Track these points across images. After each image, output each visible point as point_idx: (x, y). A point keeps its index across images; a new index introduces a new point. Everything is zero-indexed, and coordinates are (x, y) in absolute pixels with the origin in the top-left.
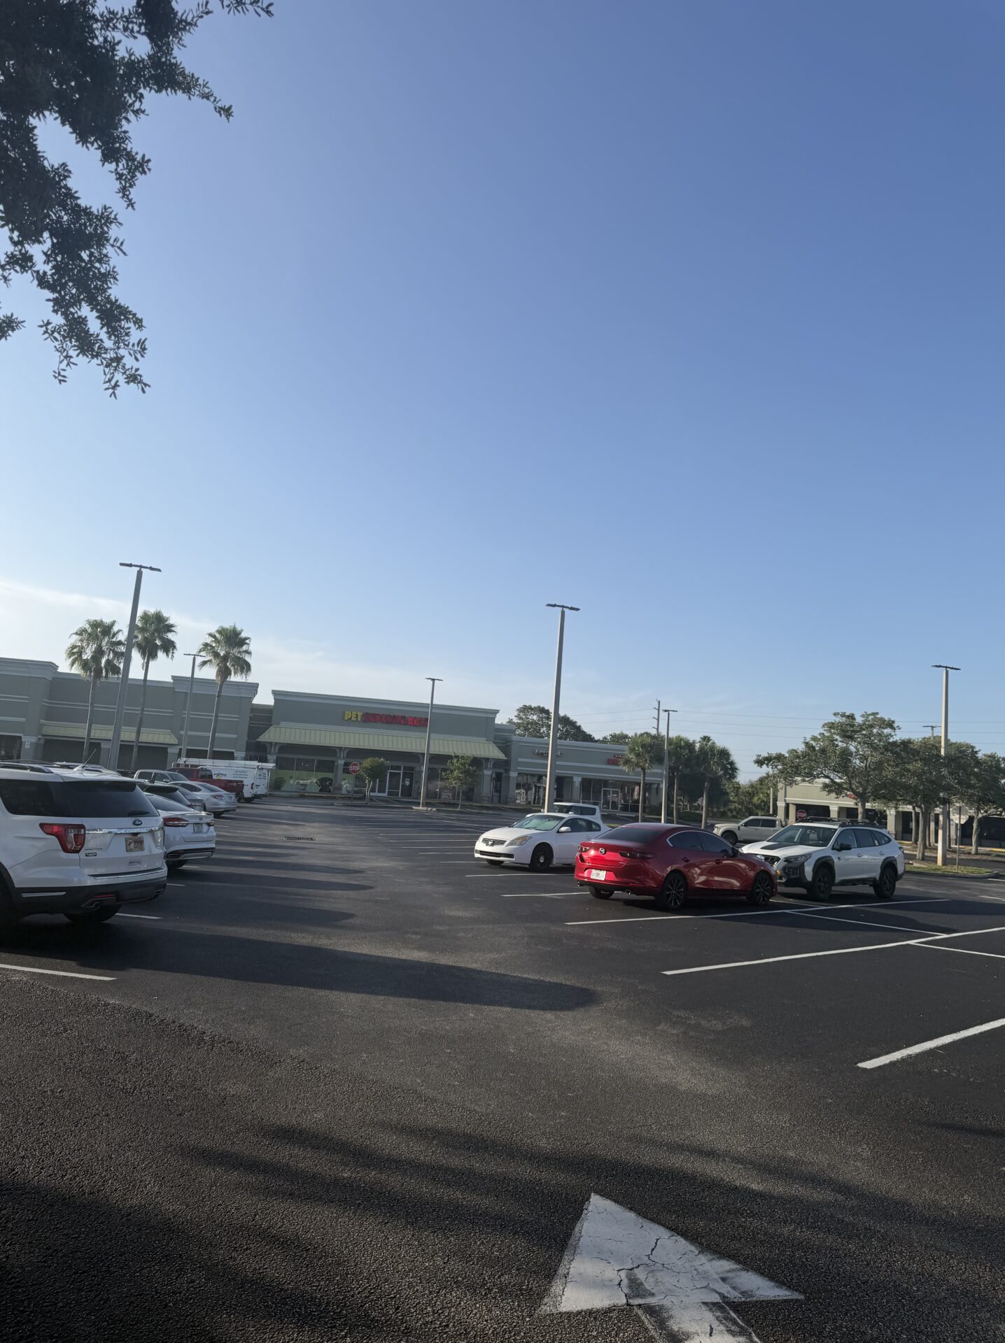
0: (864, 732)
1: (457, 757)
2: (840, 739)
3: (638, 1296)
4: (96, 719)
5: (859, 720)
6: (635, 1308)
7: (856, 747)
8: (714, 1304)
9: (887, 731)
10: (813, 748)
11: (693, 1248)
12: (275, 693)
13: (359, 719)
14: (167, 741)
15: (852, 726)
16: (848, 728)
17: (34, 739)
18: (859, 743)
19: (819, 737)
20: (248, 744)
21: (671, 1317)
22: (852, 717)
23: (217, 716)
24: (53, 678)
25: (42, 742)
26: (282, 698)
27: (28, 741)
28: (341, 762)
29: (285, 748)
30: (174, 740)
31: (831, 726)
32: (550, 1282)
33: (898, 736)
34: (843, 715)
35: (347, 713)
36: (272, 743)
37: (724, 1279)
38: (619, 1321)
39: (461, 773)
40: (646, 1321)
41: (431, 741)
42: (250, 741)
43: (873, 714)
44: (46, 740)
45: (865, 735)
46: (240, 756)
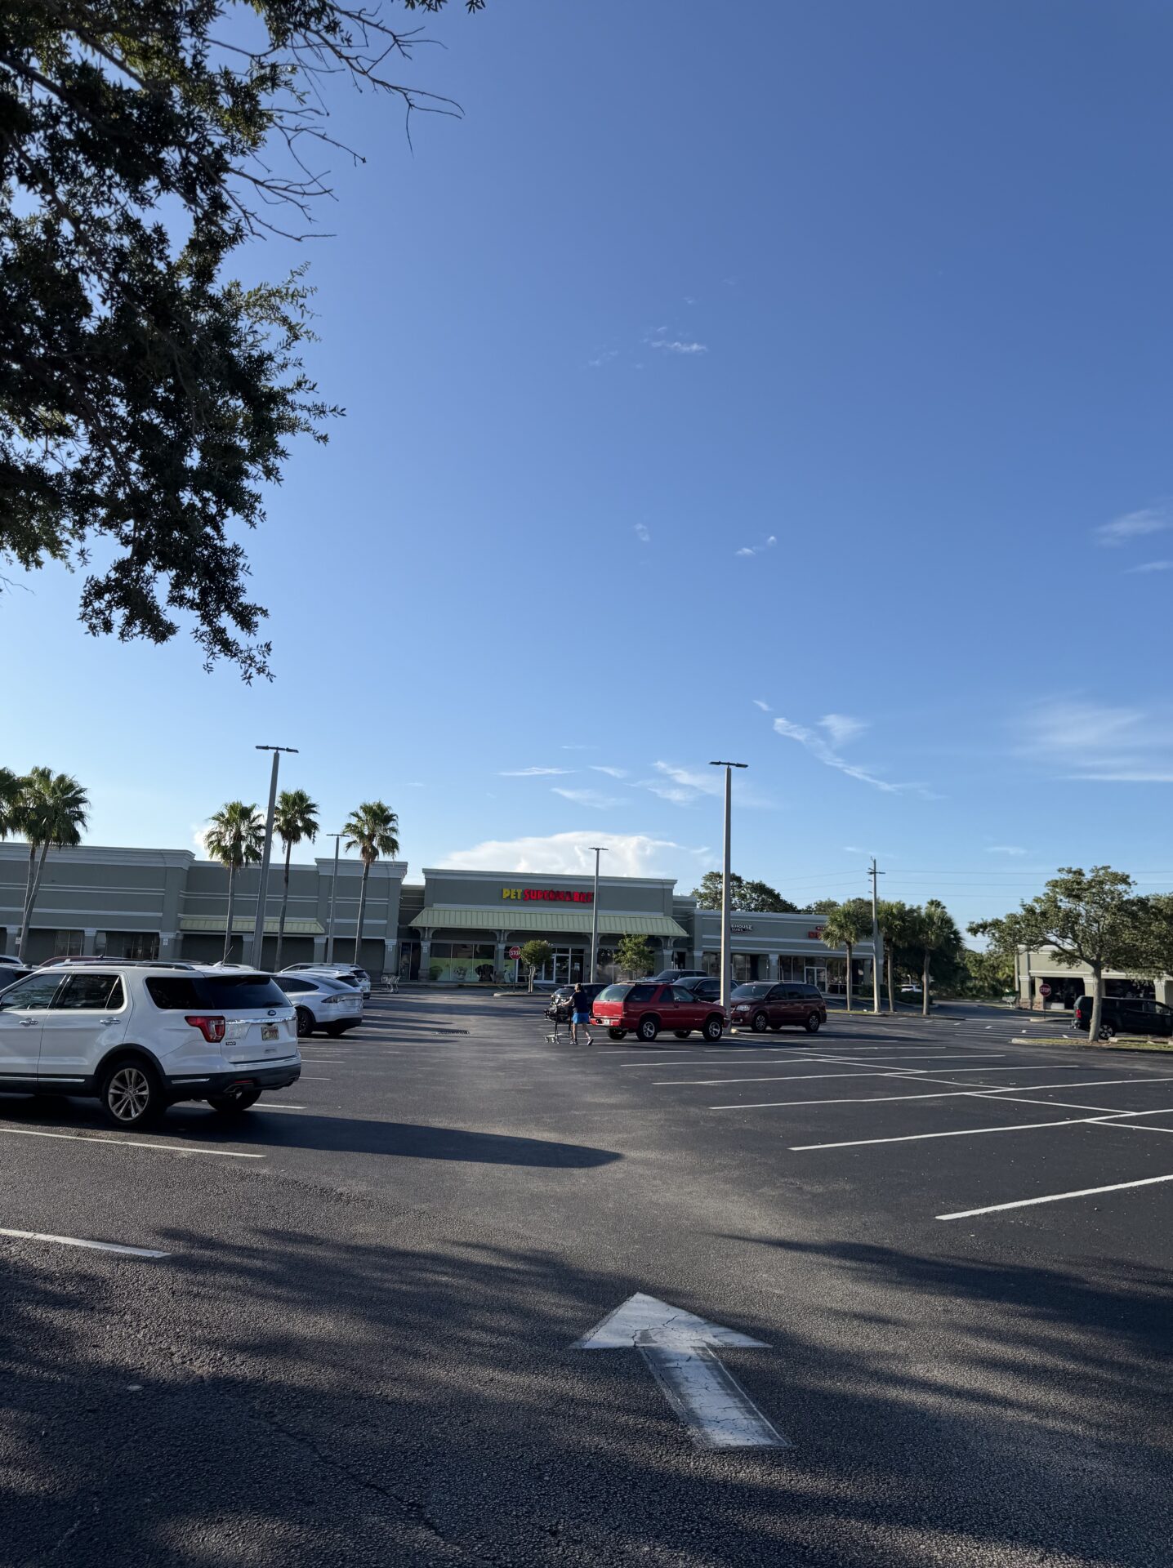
0: (1094, 890)
1: (629, 935)
2: (1064, 899)
3: (644, 1342)
4: (239, 909)
6: (639, 1348)
7: (1084, 908)
8: (700, 1348)
9: (1121, 887)
10: (1031, 911)
11: (702, 1322)
12: (426, 872)
13: (519, 897)
14: (313, 931)
15: (1079, 883)
16: (1074, 887)
17: (172, 935)
18: (1089, 903)
19: (1043, 898)
20: (399, 929)
22: (1080, 873)
23: (364, 901)
24: (190, 868)
25: (181, 937)
26: (433, 877)
27: (166, 938)
28: (502, 947)
29: (440, 933)
30: (320, 930)
31: (1055, 884)
33: (1133, 893)
34: (1070, 871)
35: (505, 890)
36: (424, 928)
37: (716, 1337)
38: (624, 1353)
39: (635, 954)
40: (644, 1354)
41: (601, 919)
42: (401, 926)
43: (1104, 868)
44: (185, 935)
45: (1094, 893)
46: (391, 943)
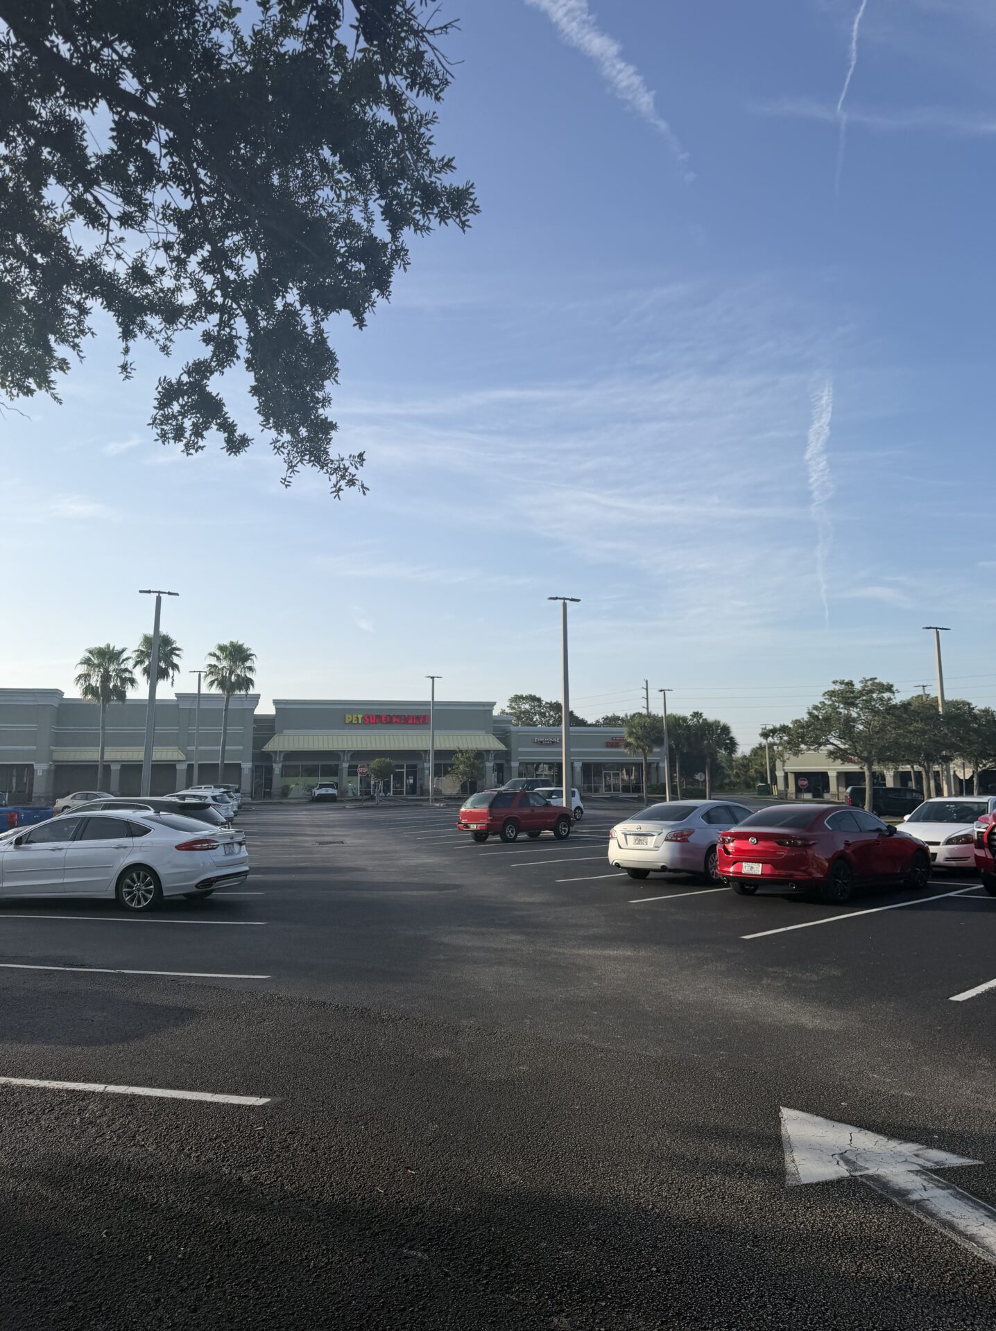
0: (864, 698)
1: (461, 751)
2: (842, 706)
3: (856, 1170)
4: (108, 741)
5: (858, 686)
6: (859, 1178)
7: (858, 713)
8: (918, 1171)
9: (886, 695)
10: (817, 717)
11: (881, 1137)
12: (276, 702)
13: (360, 722)
14: (175, 758)
15: (853, 692)
16: (847, 695)
17: (45, 766)
18: (861, 709)
19: (820, 706)
20: (253, 754)
21: (889, 1181)
22: (850, 684)
23: (225, 730)
24: (60, 705)
25: (53, 768)
26: (282, 706)
27: (40, 768)
28: (345, 765)
29: (290, 755)
30: (182, 757)
31: (831, 694)
32: (783, 1166)
33: (898, 699)
34: (842, 683)
35: (347, 716)
36: (276, 752)
37: (917, 1155)
38: (851, 1186)
39: (467, 767)
40: (872, 1186)
41: (436, 738)
42: (258, 751)
43: (871, 679)
44: (57, 766)
45: (866, 701)
46: (247, 766)
